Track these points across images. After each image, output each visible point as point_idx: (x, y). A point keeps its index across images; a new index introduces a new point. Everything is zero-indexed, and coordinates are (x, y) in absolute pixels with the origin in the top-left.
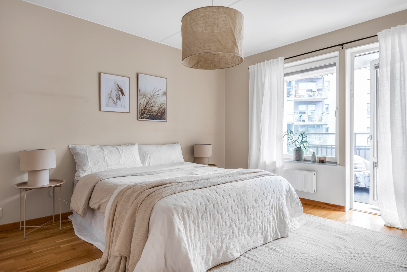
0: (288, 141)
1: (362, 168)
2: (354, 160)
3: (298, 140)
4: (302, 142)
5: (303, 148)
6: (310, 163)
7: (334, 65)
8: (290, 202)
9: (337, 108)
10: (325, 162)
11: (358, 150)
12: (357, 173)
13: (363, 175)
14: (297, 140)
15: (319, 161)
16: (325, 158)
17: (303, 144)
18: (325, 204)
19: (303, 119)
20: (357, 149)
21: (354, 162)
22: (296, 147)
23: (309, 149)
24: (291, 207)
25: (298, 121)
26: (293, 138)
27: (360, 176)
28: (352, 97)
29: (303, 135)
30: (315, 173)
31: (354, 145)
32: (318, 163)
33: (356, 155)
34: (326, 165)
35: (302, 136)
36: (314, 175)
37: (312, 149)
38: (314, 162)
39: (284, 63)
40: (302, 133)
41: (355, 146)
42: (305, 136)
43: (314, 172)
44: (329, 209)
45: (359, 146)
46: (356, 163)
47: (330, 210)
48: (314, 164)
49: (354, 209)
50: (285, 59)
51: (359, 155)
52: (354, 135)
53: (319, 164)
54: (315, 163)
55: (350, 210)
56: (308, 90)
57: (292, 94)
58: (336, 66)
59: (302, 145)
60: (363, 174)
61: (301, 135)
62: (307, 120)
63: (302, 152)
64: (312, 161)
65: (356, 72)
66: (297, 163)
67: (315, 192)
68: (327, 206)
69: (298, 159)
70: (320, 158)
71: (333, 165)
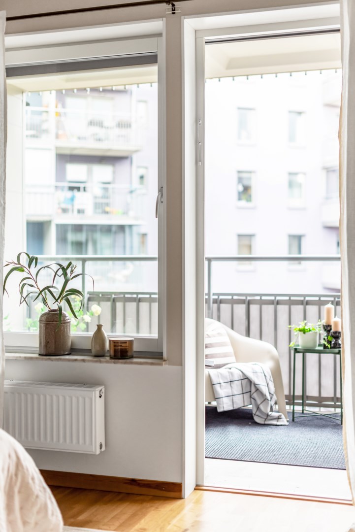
0: (21, 292)
1: (225, 355)
2: (205, 336)
3: (52, 287)
4: (65, 294)
5: (67, 312)
6: (89, 361)
7: (151, 59)
8: (21, 508)
9: (161, 190)
10: (129, 354)
11: (215, 306)
12: (213, 372)
13: (228, 377)
14: (51, 289)
15: (112, 353)
16: (131, 342)
17: (68, 301)
18: (131, 484)
19: (80, 207)
20: (213, 303)
21: (207, 341)
22: (46, 310)
23: (89, 305)
24: (25, 523)
25: (65, 211)
26: (36, 282)
27: (221, 381)
28: (200, 161)
29: (69, 271)
30: (103, 390)
31: (206, 291)
32: (111, 358)
33: (212, 318)
34: (132, 363)
35: (65, 274)
36: (100, 397)
37: (99, 305)
38: (99, 355)
39: (7, 33)
40: (65, 264)
41: (209, 294)
42: (73, 275)
43: (100, 388)
44: (141, 497)
45: (219, 295)
46: (210, 344)
47: (142, 501)
48: (100, 362)
49: (205, 485)
50: (8, 19)
51: (219, 319)
52: (206, 263)
53: (114, 363)
54: (102, 359)
55: (195, 489)
56: (91, 123)
57: (46, 131)
58: (157, 62)
59: (63, 304)
60: (227, 374)
61: (60, 272)
62: (89, 209)
63: (65, 325)
64: (93, 351)
65: (211, 86)
66: (49, 362)
67: (103, 449)
68: (136, 489)
69: (52, 349)
70: (115, 343)
71: (152, 364)
